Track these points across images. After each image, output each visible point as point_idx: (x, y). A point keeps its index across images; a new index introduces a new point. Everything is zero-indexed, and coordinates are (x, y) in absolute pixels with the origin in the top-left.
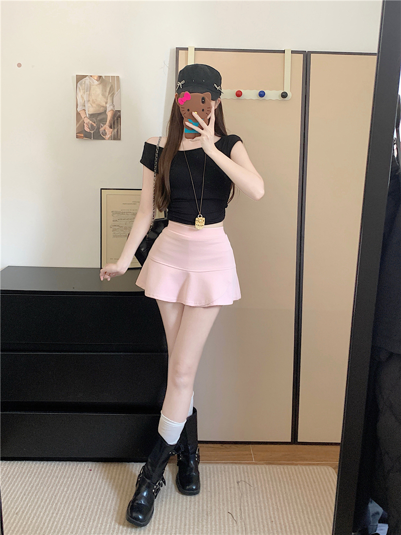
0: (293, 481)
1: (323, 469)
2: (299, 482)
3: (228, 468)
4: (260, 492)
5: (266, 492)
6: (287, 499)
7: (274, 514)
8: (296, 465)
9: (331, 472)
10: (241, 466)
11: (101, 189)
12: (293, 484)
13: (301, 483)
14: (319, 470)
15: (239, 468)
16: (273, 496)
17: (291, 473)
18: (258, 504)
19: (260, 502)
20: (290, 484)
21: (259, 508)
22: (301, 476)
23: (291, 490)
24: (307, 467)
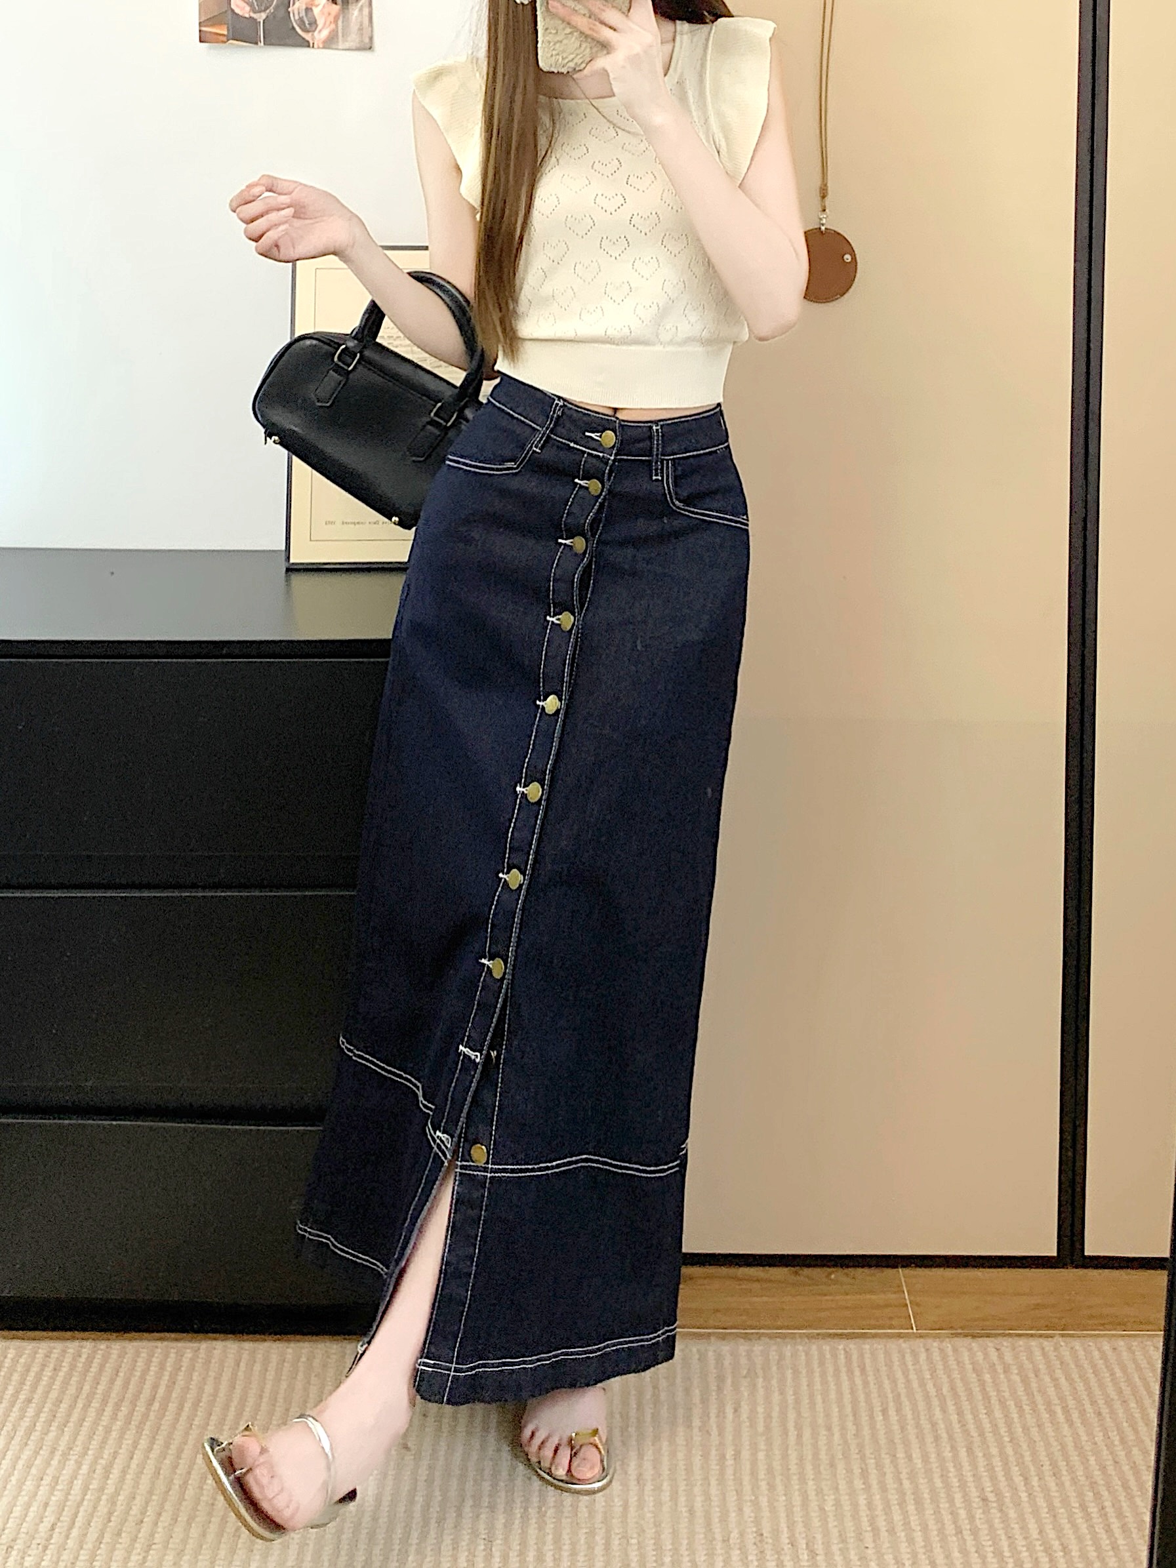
0: (1039, 1399)
2: (1062, 1399)
3: (795, 1355)
4: (912, 1438)
5: (937, 1438)
6: (1021, 1463)
7: (971, 1518)
10: (841, 1347)
12: (1042, 1408)
13: (1071, 1403)
15: (835, 1356)
16: (963, 1453)
18: (907, 1484)
19: (912, 1476)
20: (1027, 1408)
21: (910, 1498)
22: (1069, 1378)
23: (1034, 1431)
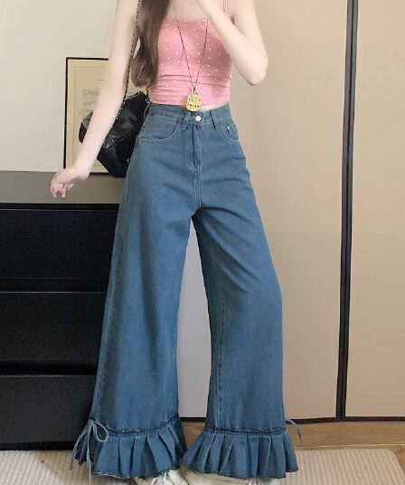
1: (379, 455)
2: (347, 472)
8: (343, 448)
9: (391, 458)
11: (67, 59)
14: (374, 456)
17: (335, 460)
24: (357, 451)
